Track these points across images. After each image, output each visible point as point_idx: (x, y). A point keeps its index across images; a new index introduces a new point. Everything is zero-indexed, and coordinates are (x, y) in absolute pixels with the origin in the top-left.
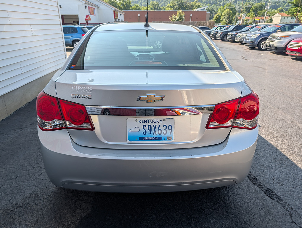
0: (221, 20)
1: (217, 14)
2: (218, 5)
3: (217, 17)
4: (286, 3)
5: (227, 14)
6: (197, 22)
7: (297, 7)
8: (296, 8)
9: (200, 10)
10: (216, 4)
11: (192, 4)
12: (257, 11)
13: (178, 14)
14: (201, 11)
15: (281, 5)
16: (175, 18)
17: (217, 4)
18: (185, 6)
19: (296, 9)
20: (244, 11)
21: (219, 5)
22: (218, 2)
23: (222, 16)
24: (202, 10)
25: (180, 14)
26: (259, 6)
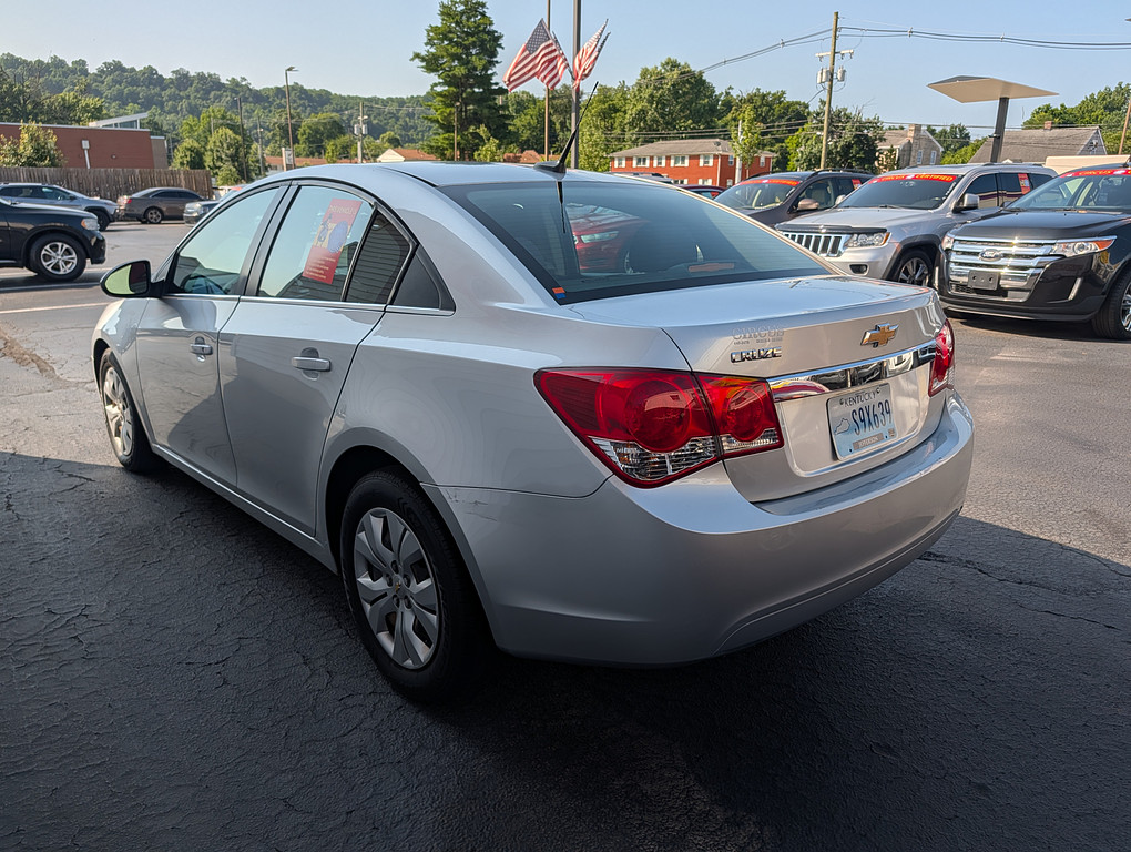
0: (206, 164)
1: (185, 144)
2: (169, 113)
3: (188, 153)
4: (398, 119)
5: (225, 146)
6: (137, 170)
7: (448, 132)
8: (446, 136)
9: (116, 125)
10: (162, 107)
11: (63, 99)
12: (322, 141)
13: (25, 137)
14: (119, 128)
15: (385, 124)
16: (16, 155)
17: (167, 109)
18: (30, 107)
19: (447, 139)
20: (278, 138)
21: (174, 110)
22: (167, 101)
23: (209, 153)
24: (122, 124)
25: (33, 138)
26: (325, 124)
